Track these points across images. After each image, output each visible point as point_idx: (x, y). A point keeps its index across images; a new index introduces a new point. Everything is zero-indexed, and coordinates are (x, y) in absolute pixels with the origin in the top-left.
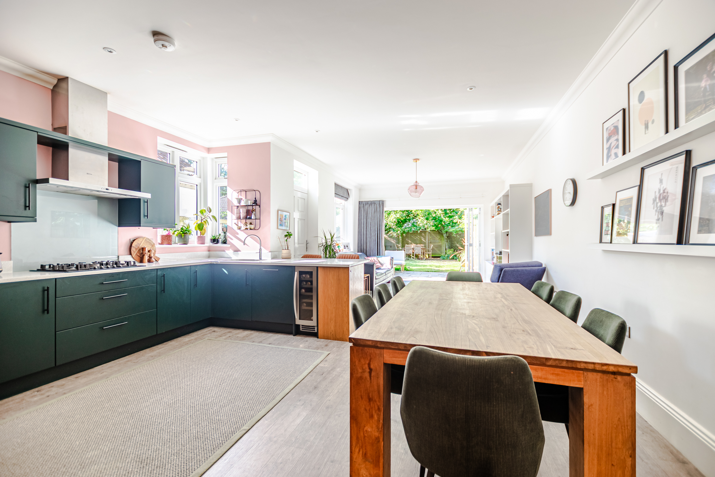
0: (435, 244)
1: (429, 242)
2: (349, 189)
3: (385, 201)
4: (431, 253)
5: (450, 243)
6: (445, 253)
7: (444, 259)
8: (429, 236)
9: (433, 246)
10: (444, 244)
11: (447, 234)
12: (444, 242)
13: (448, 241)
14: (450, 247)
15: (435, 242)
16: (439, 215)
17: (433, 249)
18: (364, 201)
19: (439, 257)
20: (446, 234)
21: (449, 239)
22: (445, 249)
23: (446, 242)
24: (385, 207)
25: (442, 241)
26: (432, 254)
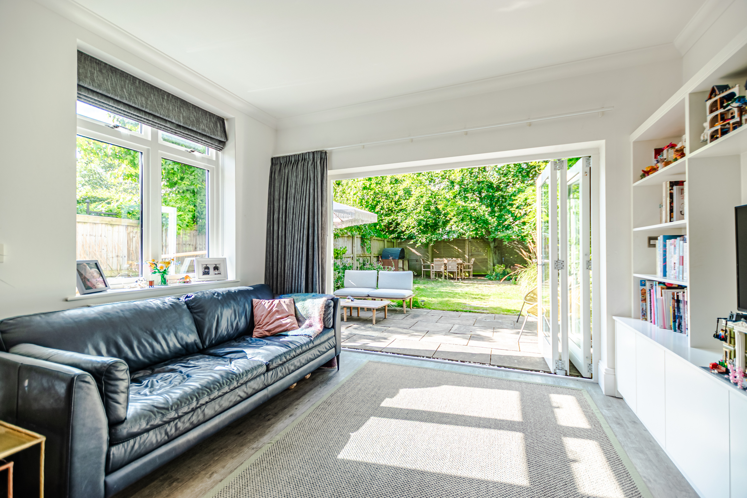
0: (478, 258)
1: (470, 254)
2: (227, 119)
3: (331, 152)
4: (471, 270)
5: (500, 256)
6: (492, 270)
7: (490, 279)
8: (470, 246)
9: (476, 259)
10: (490, 257)
11: (495, 243)
12: (491, 255)
13: (497, 253)
14: (499, 262)
15: (478, 255)
16: (482, 214)
17: (475, 264)
18: (283, 157)
19: (484, 276)
20: (493, 244)
21: (499, 250)
22: (492, 264)
23: (494, 255)
24: (331, 169)
25: (489, 253)
26: (474, 271)
